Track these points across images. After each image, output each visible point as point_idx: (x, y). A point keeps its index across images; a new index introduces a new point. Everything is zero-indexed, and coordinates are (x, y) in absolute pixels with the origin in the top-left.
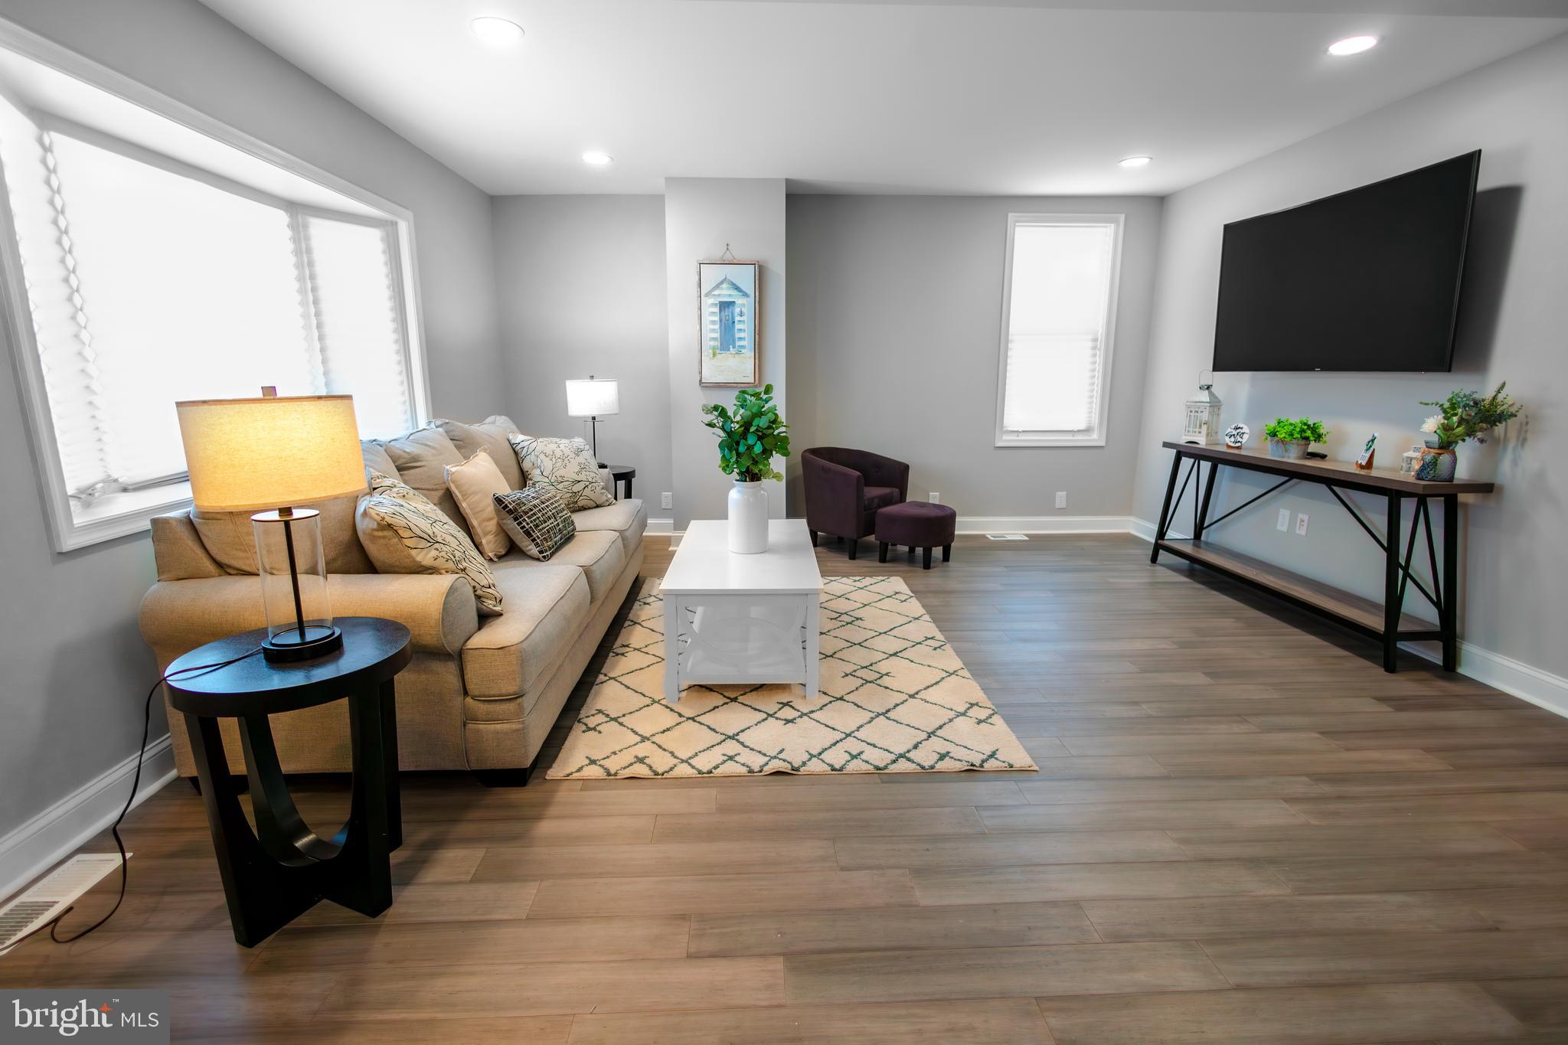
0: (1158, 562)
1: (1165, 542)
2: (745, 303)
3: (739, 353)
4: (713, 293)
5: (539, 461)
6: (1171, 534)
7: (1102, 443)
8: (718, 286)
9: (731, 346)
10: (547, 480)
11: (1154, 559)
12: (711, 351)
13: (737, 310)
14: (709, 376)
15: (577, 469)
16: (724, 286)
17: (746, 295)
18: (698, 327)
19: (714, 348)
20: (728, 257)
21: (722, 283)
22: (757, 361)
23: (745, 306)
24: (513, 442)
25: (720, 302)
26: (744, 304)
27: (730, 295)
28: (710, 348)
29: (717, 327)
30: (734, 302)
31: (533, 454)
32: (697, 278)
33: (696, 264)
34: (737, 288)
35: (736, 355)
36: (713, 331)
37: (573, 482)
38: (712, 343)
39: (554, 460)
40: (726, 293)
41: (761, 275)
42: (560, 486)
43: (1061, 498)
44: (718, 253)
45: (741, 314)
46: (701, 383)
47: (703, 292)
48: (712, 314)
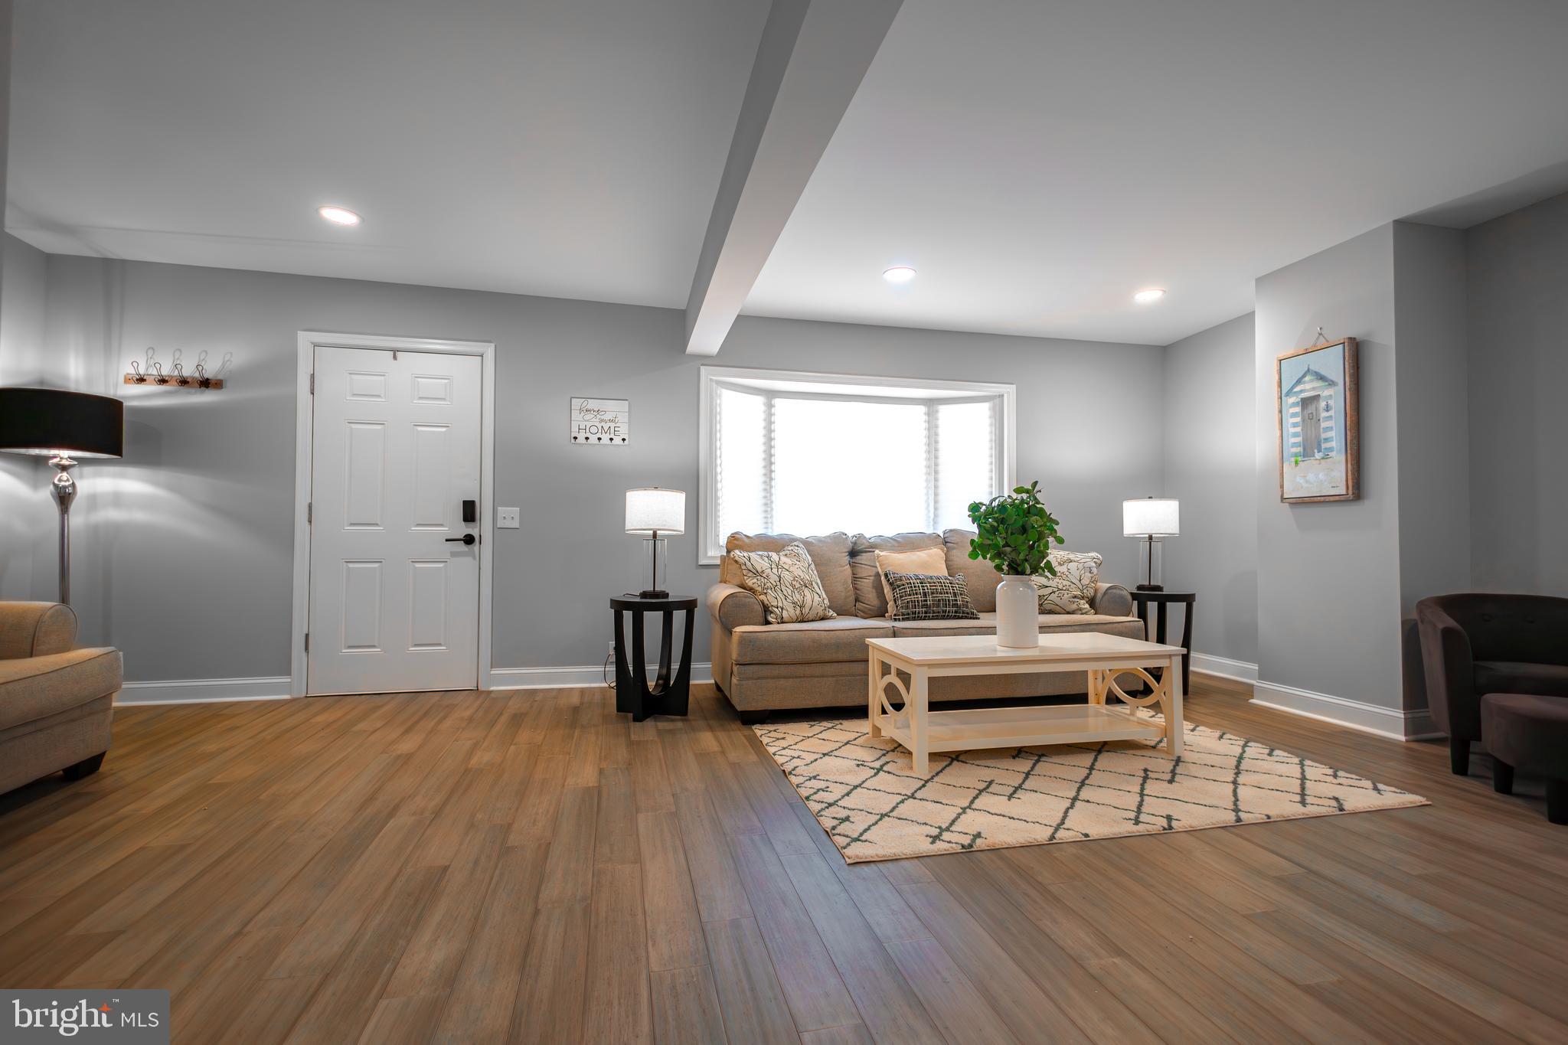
2: (1332, 393)
3: (1326, 457)
4: (1295, 390)
8: (1299, 382)
9: (1315, 451)
13: (1323, 404)
14: (1292, 490)
16: (1307, 378)
17: (1332, 384)
18: (1278, 433)
19: (1296, 455)
20: (1322, 342)
21: (1304, 376)
22: (1349, 465)
23: (1335, 399)
25: (1302, 399)
26: (1331, 396)
27: (1314, 389)
28: (1292, 456)
29: (1299, 429)
30: (1319, 395)
32: (1277, 377)
33: (1279, 361)
34: (1322, 378)
35: (1322, 462)
36: (1295, 435)
38: (1295, 450)
40: (1309, 387)
41: (1357, 353)
44: (1309, 345)
45: (1328, 408)
46: (1283, 499)
47: (1284, 393)
48: (1294, 415)
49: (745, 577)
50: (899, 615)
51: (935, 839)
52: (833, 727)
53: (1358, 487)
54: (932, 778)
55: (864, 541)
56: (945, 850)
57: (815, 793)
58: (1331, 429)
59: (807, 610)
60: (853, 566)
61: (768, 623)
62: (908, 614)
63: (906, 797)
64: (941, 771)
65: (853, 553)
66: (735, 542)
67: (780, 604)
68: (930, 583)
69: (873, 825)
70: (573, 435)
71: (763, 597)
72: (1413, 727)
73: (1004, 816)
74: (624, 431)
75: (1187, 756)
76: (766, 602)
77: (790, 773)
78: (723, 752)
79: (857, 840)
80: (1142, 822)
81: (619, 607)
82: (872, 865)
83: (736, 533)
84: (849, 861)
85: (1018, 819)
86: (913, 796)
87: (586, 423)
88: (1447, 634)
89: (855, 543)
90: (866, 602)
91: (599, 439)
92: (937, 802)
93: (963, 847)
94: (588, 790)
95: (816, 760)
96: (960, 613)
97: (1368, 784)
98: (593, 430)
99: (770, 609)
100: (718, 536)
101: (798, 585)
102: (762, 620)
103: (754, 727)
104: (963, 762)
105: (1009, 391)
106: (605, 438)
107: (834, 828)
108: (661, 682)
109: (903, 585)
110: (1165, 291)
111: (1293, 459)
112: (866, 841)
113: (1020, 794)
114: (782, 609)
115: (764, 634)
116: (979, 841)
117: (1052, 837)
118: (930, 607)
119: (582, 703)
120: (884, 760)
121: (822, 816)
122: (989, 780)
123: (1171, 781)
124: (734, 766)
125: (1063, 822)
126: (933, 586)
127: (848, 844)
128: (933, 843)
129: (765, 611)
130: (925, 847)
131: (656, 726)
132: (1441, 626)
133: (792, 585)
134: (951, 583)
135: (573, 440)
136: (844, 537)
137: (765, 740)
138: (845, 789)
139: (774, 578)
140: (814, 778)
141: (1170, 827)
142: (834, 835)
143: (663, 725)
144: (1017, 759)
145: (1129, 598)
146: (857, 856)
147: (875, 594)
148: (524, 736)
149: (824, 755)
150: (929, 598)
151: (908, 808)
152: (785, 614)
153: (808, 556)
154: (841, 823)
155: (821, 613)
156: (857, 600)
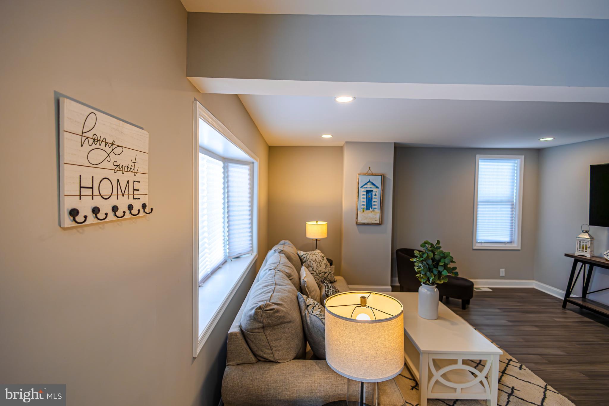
0: (567, 307)
1: (570, 299)
2: (377, 191)
3: (373, 211)
4: (364, 187)
5: (311, 264)
6: (572, 296)
7: (519, 248)
8: (366, 184)
9: (370, 208)
10: (315, 273)
11: (564, 306)
12: (362, 210)
13: (374, 194)
14: (360, 220)
15: (324, 267)
16: (369, 184)
17: (377, 187)
18: (357, 200)
19: (363, 209)
20: (370, 172)
21: (368, 183)
22: (381, 214)
23: (377, 192)
24: (300, 255)
25: (367, 190)
27: (371, 188)
28: (362, 209)
29: (365, 200)
30: (373, 190)
31: (308, 260)
32: (358, 180)
33: (358, 175)
34: (374, 185)
35: (373, 212)
36: (363, 202)
37: (324, 273)
38: (363, 207)
39: (316, 263)
40: (369, 187)
41: (384, 179)
42: (320, 276)
43: (502, 272)
44: (365, 172)
45: (375, 195)
46: (357, 223)
47: (360, 186)
48: (363, 195)
53: (382, 221)
58: (376, 202)
70: (69, 203)
91: (114, 210)
135: (68, 221)
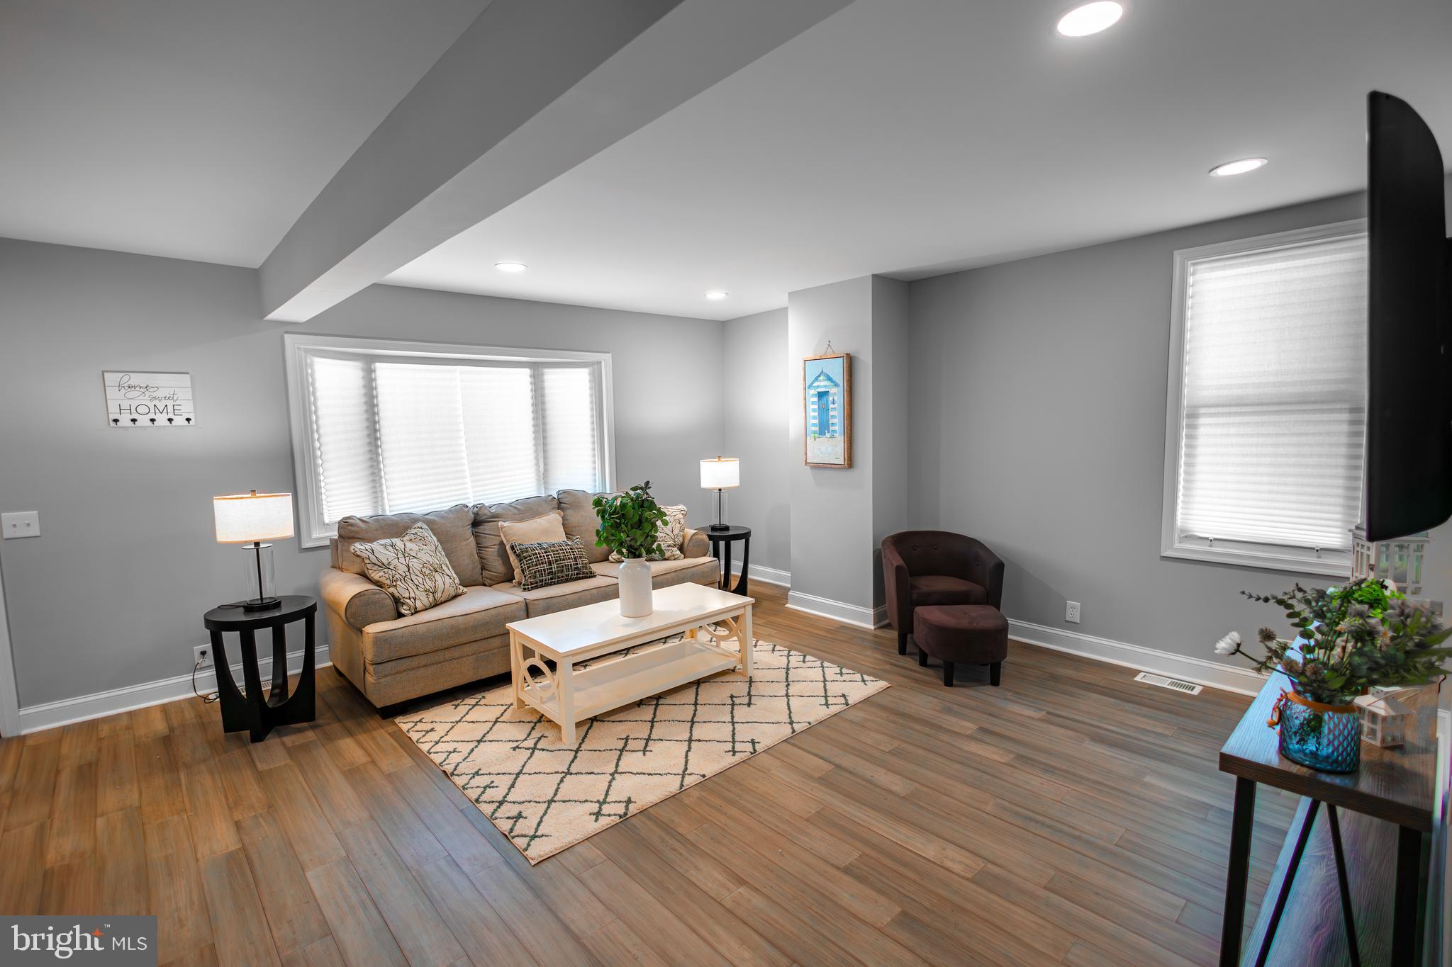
2: (836, 391)
3: (832, 437)
4: (814, 384)
8: (817, 379)
9: (826, 431)
13: (831, 399)
14: (812, 457)
16: (821, 378)
17: (836, 385)
18: (804, 414)
19: (815, 433)
20: (830, 354)
21: (819, 376)
22: (847, 445)
23: (837, 395)
25: (819, 392)
26: (836, 393)
27: (825, 386)
28: (812, 433)
29: (817, 414)
30: (829, 391)
32: (803, 374)
33: (804, 361)
34: (831, 380)
35: (830, 439)
36: (814, 418)
38: (813, 428)
40: (823, 384)
41: (851, 363)
44: (821, 352)
45: (834, 401)
46: (806, 463)
47: (807, 385)
48: (813, 403)
49: (370, 572)
50: (528, 585)
51: (598, 814)
52: (477, 704)
53: (850, 462)
54: (580, 746)
55: (486, 512)
56: (608, 825)
57: (483, 793)
58: (836, 417)
59: (440, 595)
60: (476, 536)
61: (400, 615)
62: (536, 583)
63: (563, 774)
64: (585, 736)
65: (476, 523)
66: (350, 527)
67: (412, 595)
68: (553, 551)
69: (544, 815)
70: (112, 417)
71: (392, 590)
72: (878, 618)
73: (644, 774)
74: (187, 409)
75: (757, 675)
76: (396, 594)
77: (452, 774)
78: (373, 762)
79: (534, 837)
80: (738, 752)
81: (216, 628)
82: (553, 859)
83: (349, 518)
84: (533, 863)
85: (655, 774)
86: (569, 773)
87: (131, 402)
88: (898, 569)
89: (476, 514)
90: (493, 570)
91: (153, 420)
92: (590, 773)
93: (621, 817)
94: (231, 857)
95: (472, 750)
96: (580, 574)
97: (858, 677)
98: (143, 410)
99: (402, 600)
100: (322, 514)
101: (428, 572)
102: (393, 613)
103: (397, 720)
104: (600, 721)
105: (606, 359)
106: (162, 420)
107: (511, 830)
108: (277, 691)
109: (530, 556)
110: (727, 294)
111: (813, 435)
112: (542, 836)
113: (651, 745)
114: (415, 599)
115: (400, 631)
116: (631, 806)
117: (682, 786)
118: (555, 574)
119: (171, 729)
120: (536, 734)
121: (496, 818)
122: (625, 737)
123: (749, 704)
124: (389, 777)
125: (686, 769)
126: (557, 554)
127: (529, 845)
128: (596, 820)
129: (396, 603)
130: (593, 827)
131: (283, 744)
132: (895, 564)
133: (422, 573)
134: (571, 549)
135: (113, 424)
136: (466, 509)
137: (415, 736)
138: (508, 780)
139: (402, 569)
140: (477, 773)
141: (755, 751)
142: (513, 837)
143: (289, 740)
144: (641, 706)
145: (707, 539)
146: (540, 856)
147: (501, 562)
148: (110, 799)
149: (479, 742)
150: (554, 566)
151: (571, 787)
152: (419, 605)
153: (433, 537)
154: (516, 822)
155: (453, 594)
156: (483, 568)
